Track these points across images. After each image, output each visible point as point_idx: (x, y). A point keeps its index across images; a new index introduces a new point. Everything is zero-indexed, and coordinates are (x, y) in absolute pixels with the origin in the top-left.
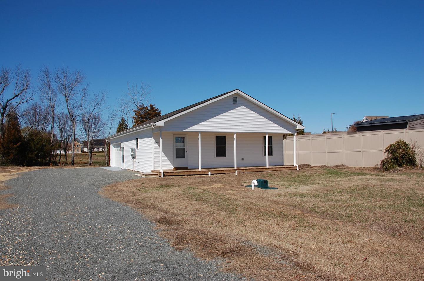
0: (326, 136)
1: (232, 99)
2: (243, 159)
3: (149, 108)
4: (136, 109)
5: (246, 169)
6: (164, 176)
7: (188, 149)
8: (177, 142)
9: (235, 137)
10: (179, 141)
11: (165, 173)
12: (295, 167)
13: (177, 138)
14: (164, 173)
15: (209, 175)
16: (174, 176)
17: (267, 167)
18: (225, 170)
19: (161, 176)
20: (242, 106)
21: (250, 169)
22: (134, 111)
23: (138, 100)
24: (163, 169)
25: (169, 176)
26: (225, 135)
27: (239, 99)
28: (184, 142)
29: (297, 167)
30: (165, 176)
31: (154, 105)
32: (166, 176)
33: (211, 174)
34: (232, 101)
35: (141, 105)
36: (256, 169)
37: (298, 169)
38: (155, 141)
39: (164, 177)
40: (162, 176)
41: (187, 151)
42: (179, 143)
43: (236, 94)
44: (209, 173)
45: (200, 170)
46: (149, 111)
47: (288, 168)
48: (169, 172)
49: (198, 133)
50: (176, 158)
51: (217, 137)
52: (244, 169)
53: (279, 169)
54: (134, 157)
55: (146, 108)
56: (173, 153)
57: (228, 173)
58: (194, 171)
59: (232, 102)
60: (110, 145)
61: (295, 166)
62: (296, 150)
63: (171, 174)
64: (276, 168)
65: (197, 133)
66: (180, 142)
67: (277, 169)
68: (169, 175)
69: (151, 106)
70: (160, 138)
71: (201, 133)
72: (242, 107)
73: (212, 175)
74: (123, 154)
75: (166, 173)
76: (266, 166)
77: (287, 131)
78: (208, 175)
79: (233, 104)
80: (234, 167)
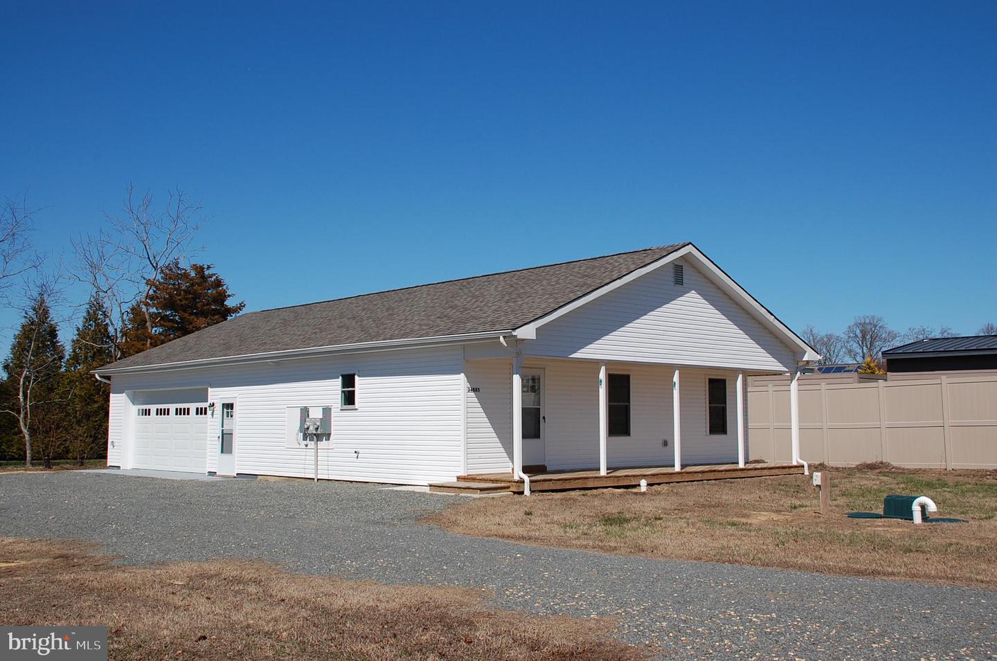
1: (673, 270)
2: (665, 443)
3: (193, 274)
7: (546, 413)
9: (676, 379)
10: (523, 386)
12: (796, 467)
15: (644, 489)
16: (552, 491)
17: (741, 465)
18: (662, 474)
19: (518, 493)
20: (693, 291)
21: (711, 471)
25: (540, 491)
27: (687, 272)
28: (534, 389)
30: (533, 492)
34: (672, 275)
35: (171, 266)
37: (807, 473)
38: (469, 386)
40: (528, 492)
41: (544, 418)
42: (523, 391)
45: (603, 472)
49: (599, 363)
51: (611, 377)
52: (699, 472)
54: (319, 437)
55: (186, 275)
59: (673, 279)
61: (795, 463)
62: (801, 420)
64: (762, 469)
65: (597, 363)
67: (765, 472)
70: (515, 376)
71: (611, 363)
72: (693, 294)
74: (228, 426)
75: (534, 484)
76: (738, 463)
77: (780, 365)
79: (673, 284)
80: (674, 466)
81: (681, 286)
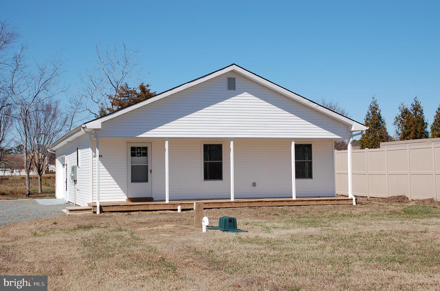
0: (408, 145)
1: (226, 81)
2: (254, 184)
3: (139, 91)
4: (113, 93)
5: (250, 202)
6: (101, 211)
7: (153, 167)
8: (133, 155)
9: (231, 147)
10: (138, 153)
11: (104, 206)
12: (348, 200)
13: (133, 149)
14: (101, 207)
15: (179, 211)
16: (120, 212)
17: (294, 198)
19: (95, 212)
20: (246, 93)
21: (258, 202)
22: (110, 97)
23: (117, 76)
24: (101, 201)
25: (110, 212)
26: (221, 143)
27: (238, 83)
28: (145, 155)
29: (352, 200)
30: (104, 212)
31: (148, 86)
32: (106, 212)
33: (182, 210)
34: (227, 84)
35: (124, 86)
36: (270, 201)
37: (354, 204)
38: (94, 154)
39: (101, 213)
40: (98, 212)
41: (151, 171)
42: (137, 156)
43: (233, 71)
44: (179, 208)
45: (167, 202)
46: (138, 96)
47: (334, 201)
48: (111, 206)
49: (164, 139)
50: (133, 181)
51: (206, 146)
52: (248, 202)
53: (315, 203)
54: (75, 181)
55: (134, 92)
56: (127, 174)
57: (216, 208)
58: (155, 204)
59: (227, 87)
60: (56, 159)
61: (350, 197)
63: (115, 209)
64: (309, 201)
66: (139, 155)
67: (312, 203)
68: (109, 210)
69: (142, 88)
70: (97, 148)
71: (170, 139)
72: (245, 95)
73: (184, 212)
74: (67, 176)
75: (105, 208)
76: (292, 197)
78: (177, 210)
79: (227, 89)
80: (230, 199)
81: (235, 90)
